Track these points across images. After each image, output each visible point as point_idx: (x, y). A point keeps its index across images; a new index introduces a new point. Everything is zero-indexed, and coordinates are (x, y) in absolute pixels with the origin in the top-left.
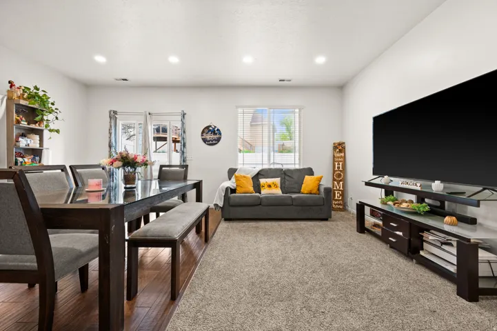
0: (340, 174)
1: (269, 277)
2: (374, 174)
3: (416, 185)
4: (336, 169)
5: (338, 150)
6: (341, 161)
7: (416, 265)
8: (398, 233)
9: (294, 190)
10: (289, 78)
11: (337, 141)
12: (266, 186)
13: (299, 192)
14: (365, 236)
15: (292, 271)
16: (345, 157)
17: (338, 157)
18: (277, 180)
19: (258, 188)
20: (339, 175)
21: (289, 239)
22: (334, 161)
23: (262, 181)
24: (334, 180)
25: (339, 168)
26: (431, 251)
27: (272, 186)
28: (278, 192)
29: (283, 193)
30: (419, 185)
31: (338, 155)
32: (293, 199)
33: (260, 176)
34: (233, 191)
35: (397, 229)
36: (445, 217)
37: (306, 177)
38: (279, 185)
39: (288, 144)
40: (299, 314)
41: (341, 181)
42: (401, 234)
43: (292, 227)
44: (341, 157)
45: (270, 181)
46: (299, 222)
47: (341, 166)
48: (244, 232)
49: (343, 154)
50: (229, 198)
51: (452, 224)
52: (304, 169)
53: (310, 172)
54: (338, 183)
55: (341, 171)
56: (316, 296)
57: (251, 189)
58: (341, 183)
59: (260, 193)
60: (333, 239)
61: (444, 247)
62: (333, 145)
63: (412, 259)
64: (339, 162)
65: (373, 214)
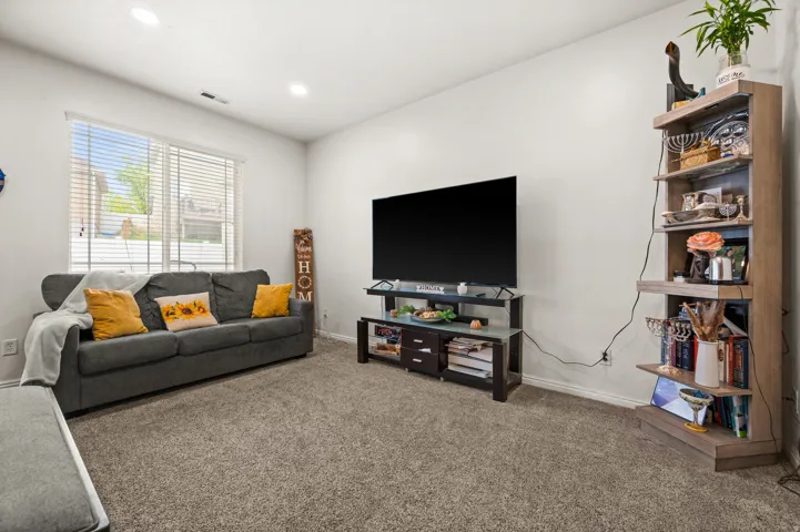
0: (305, 279)
1: (309, 490)
2: (375, 277)
3: (438, 290)
4: (301, 272)
5: (302, 242)
6: (307, 260)
7: (446, 383)
8: (424, 350)
9: (241, 314)
10: (225, 97)
11: (301, 227)
12: (178, 312)
13: (249, 316)
14: (372, 366)
15: (334, 459)
16: (311, 254)
17: (303, 253)
18: (203, 298)
19: (155, 319)
20: (306, 282)
21: (275, 407)
22: (296, 260)
23: (165, 302)
24: (298, 289)
25: (305, 270)
26: (456, 363)
27: (194, 310)
28: (209, 320)
29: (221, 322)
30: (442, 289)
31: (303, 250)
32: (251, 331)
33: (151, 291)
34: (87, 334)
35: (422, 346)
36: (470, 323)
37: (259, 286)
38: (208, 307)
39: (139, 220)
40: (409, 518)
41: (308, 290)
42: (428, 350)
43: (259, 382)
44: (307, 253)
45: (186, 300)
46: (263, 372)
47: (307, 267)
48: (158, 429)
49: (309, 249)
50: (80, 355)
51: (478, 329)
52: (251, 273)
53: (263, 277)
54: (305, 295)
55: (307, 275)
56: (401, 476)
57: (139, 323)
58: (309, 293)
59: (165, 328)
60: (341, 382)
61: (471, 354)
62: (292, 233)
63: (438, 378)
64: (302, 260)
65: (379, 332)
